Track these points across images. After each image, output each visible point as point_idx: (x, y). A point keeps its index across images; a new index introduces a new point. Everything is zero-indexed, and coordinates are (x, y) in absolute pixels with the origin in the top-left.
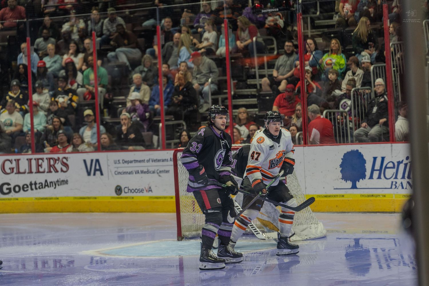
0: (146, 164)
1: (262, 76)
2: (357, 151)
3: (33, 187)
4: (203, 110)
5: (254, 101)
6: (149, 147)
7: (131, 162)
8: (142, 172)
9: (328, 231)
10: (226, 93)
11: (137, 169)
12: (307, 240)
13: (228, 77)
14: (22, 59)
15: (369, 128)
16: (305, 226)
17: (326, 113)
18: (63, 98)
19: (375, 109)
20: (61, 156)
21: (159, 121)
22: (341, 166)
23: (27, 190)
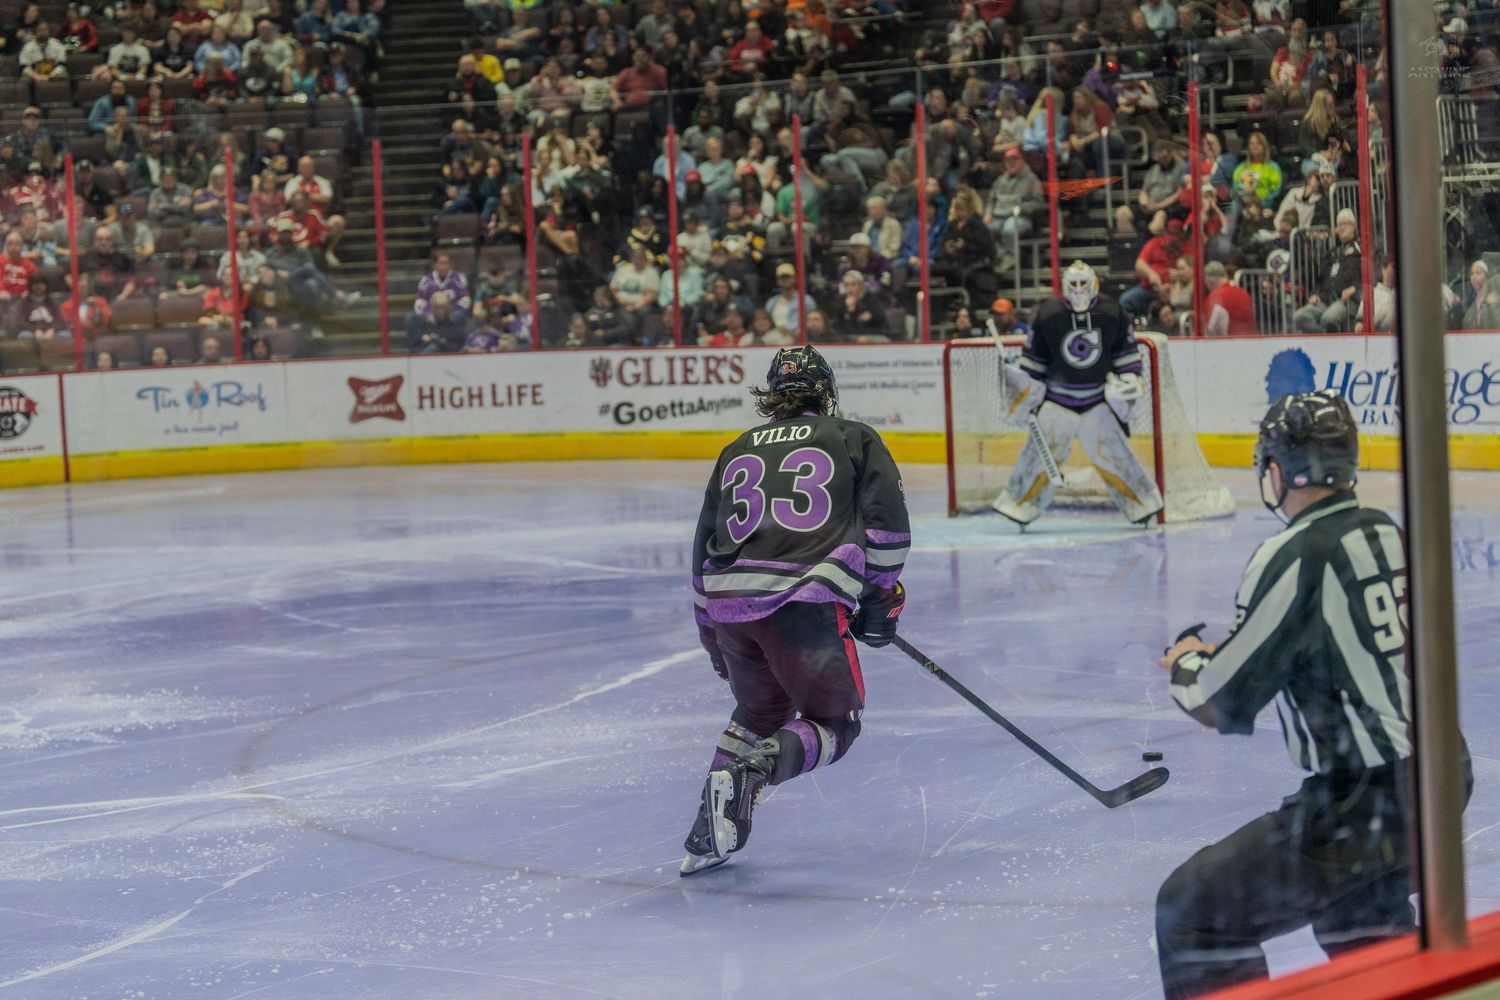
0: (891, 370)
1: (1117, 204)
2: (1299, 351)
3: (677, 410)
4: (1002, 269)
5: (1101, 251)
6: (898, 337)
7: (863, 366)
8: (884, 385)
9: (1239, 503)
10: (1046, 236)
11: (871, 380)
12: (1197, 520)
13: (1052, 206)
14: (662, 167)
15: (1322, 306)
16: (1194, 494)
17: (1241, 277)
18: (736, 240)
19: (1335, 269)
20: (729, 353)
21: (918, 289)
22: (1268, 379)
23: (664, 417)
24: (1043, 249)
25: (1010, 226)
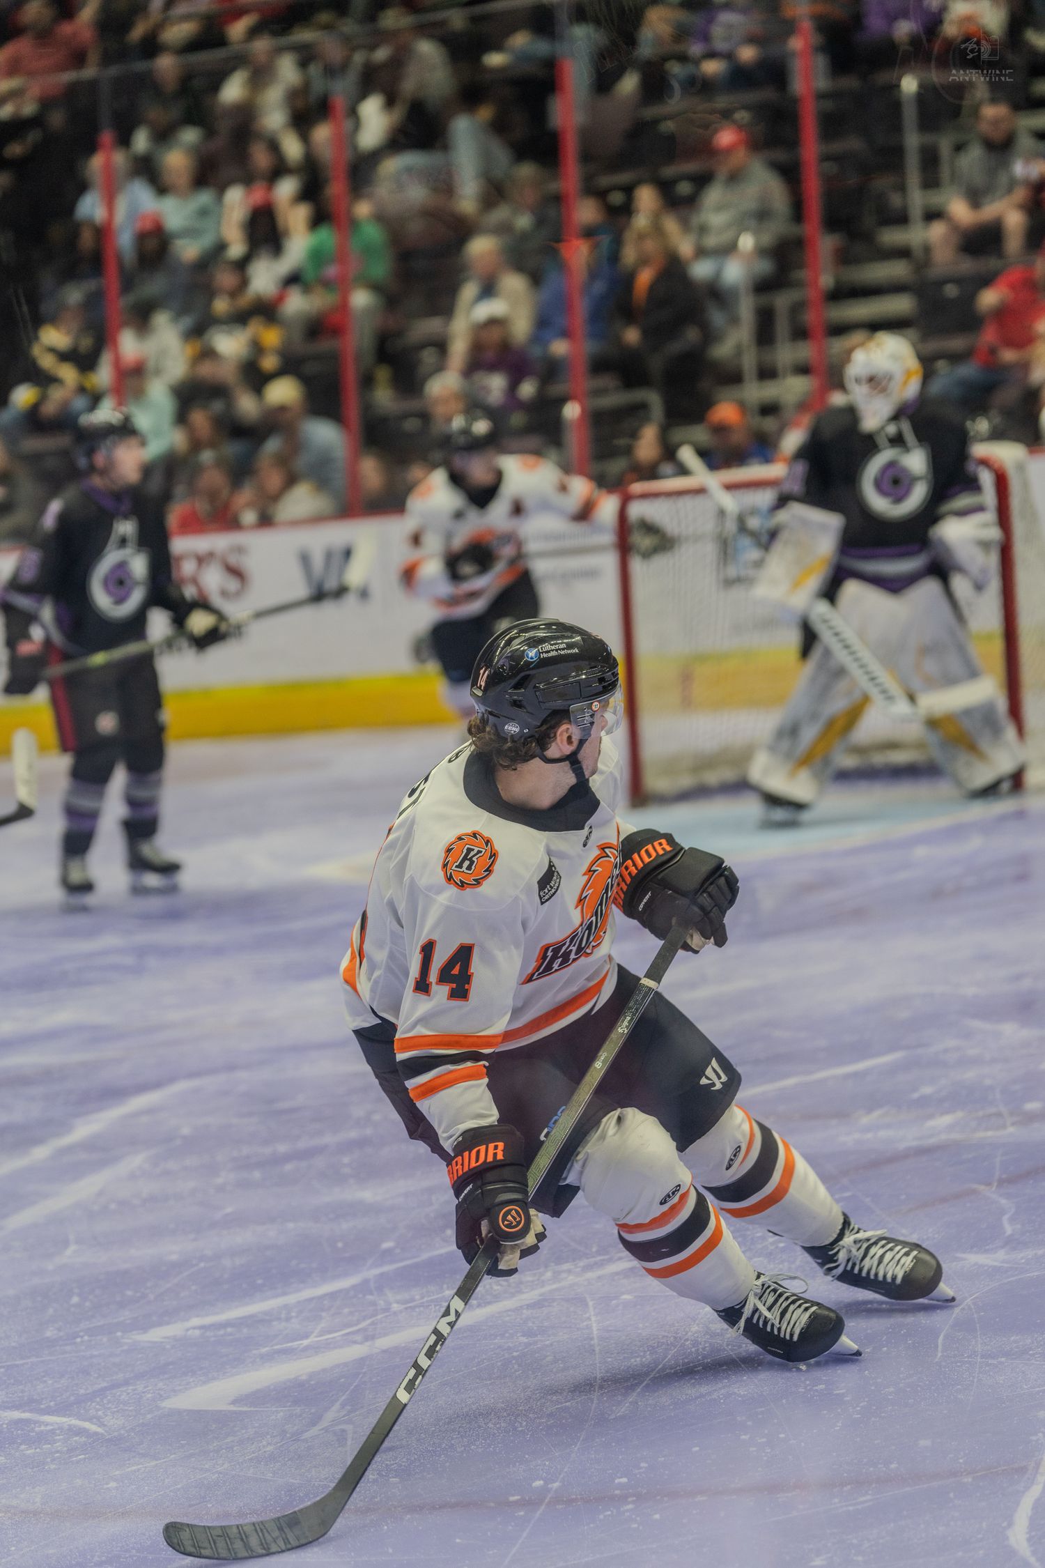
4: (722, 351)
5: (901, 305)
13: (811, 226)
18: (230, 334)
20: (220, 543)
21: (566, 398)
24: (797, 309)
25: (734, 272)
